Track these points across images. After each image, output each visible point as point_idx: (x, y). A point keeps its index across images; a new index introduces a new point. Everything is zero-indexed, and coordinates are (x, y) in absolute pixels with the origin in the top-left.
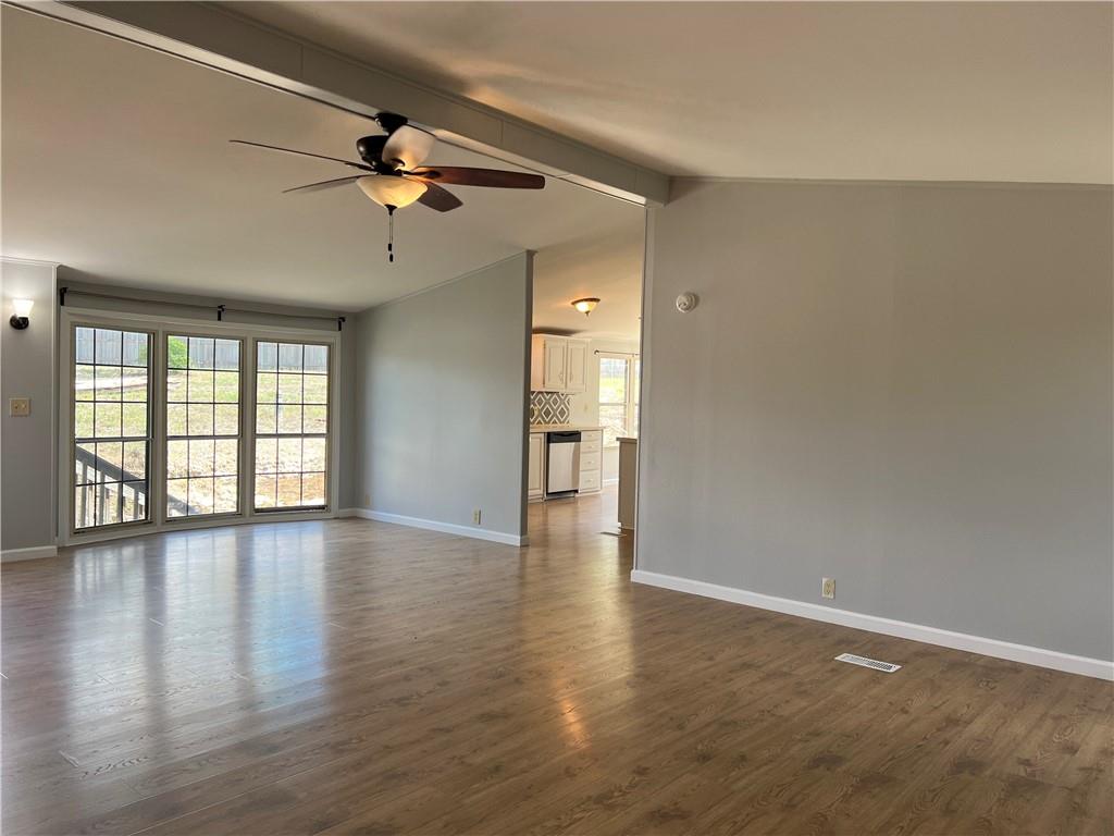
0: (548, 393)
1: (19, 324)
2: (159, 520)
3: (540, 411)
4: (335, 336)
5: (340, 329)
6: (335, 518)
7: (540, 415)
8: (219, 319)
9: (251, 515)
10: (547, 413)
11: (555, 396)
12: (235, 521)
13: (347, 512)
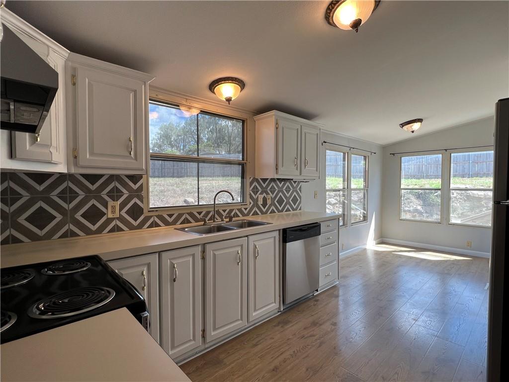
0: (280, 180)
3: (273, 199)
7: (273, 204)
10: (280, 201)
11: (288, 184)
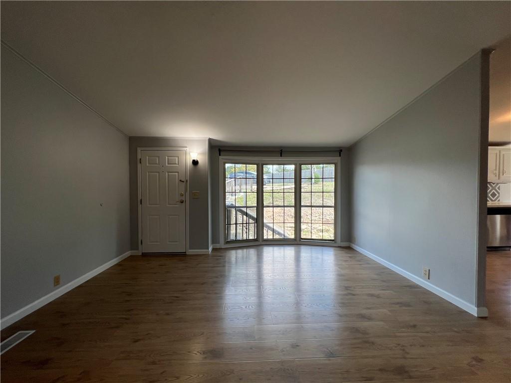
1: (195, 163)
2: (261, 240)
4: (338, 159)
5: (340, 156)
6: (339, 247)
8: (281, 156)
9: (300, 241)
12: (293, 243)
13: (345, 244)
